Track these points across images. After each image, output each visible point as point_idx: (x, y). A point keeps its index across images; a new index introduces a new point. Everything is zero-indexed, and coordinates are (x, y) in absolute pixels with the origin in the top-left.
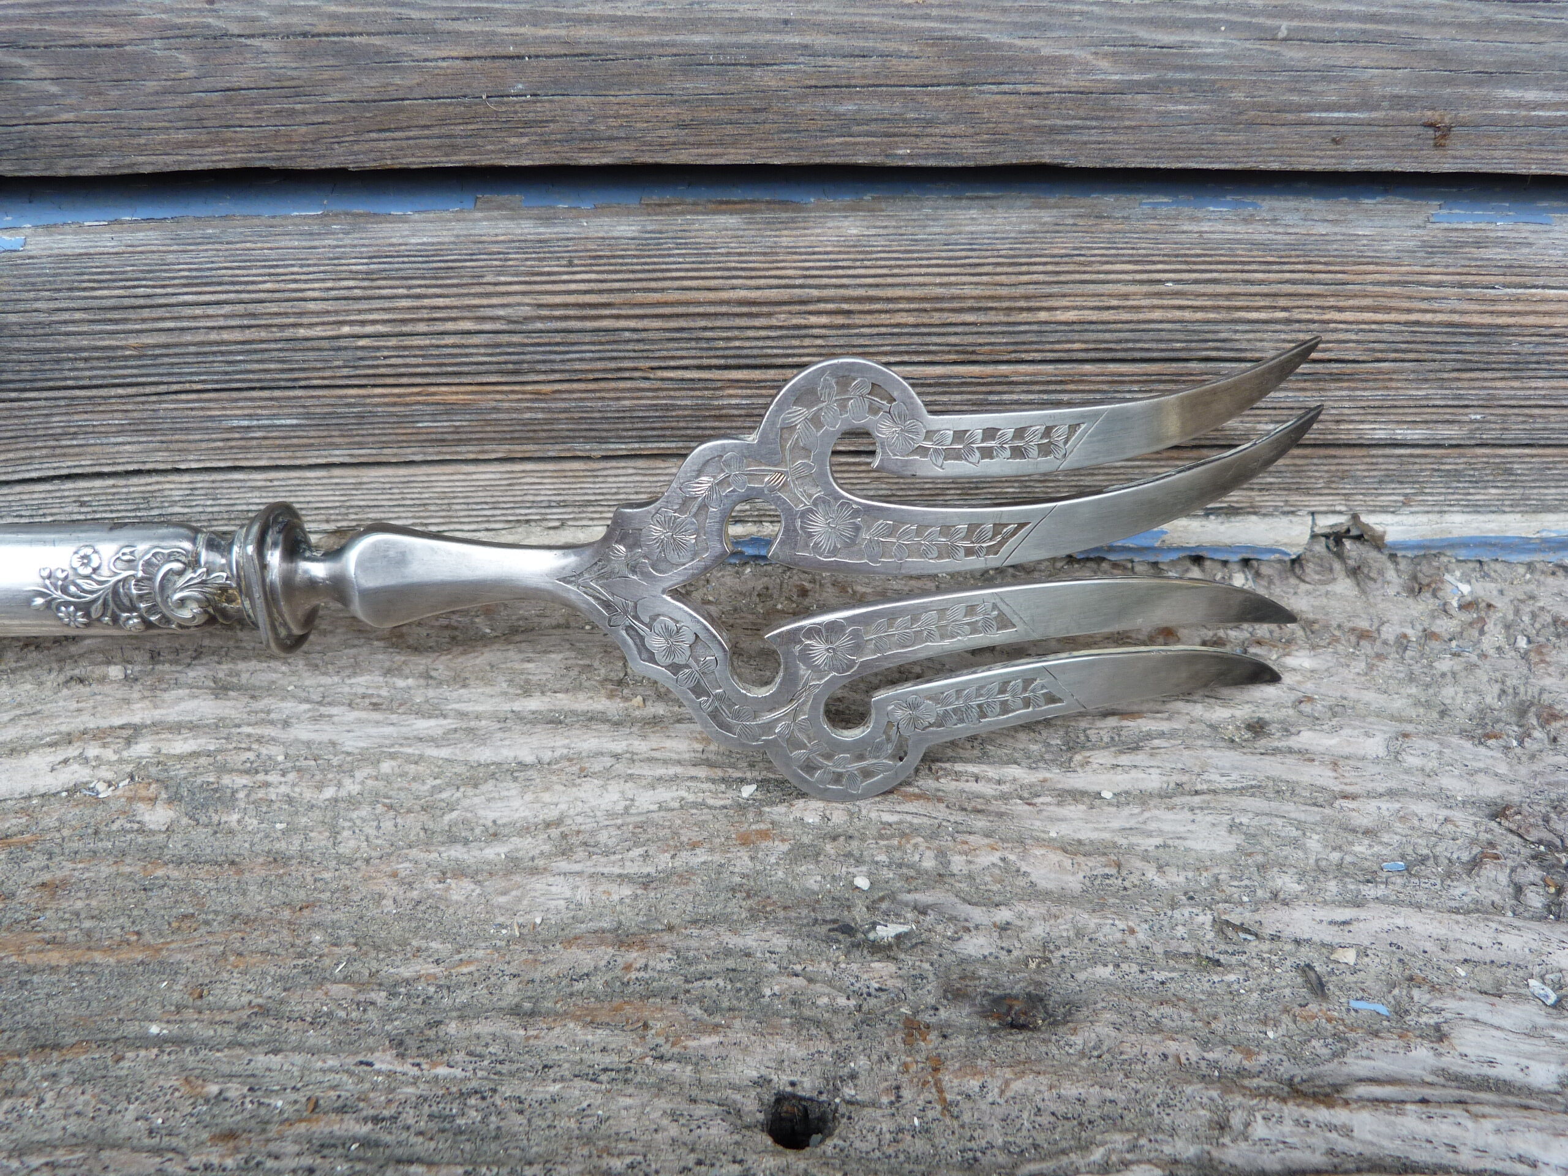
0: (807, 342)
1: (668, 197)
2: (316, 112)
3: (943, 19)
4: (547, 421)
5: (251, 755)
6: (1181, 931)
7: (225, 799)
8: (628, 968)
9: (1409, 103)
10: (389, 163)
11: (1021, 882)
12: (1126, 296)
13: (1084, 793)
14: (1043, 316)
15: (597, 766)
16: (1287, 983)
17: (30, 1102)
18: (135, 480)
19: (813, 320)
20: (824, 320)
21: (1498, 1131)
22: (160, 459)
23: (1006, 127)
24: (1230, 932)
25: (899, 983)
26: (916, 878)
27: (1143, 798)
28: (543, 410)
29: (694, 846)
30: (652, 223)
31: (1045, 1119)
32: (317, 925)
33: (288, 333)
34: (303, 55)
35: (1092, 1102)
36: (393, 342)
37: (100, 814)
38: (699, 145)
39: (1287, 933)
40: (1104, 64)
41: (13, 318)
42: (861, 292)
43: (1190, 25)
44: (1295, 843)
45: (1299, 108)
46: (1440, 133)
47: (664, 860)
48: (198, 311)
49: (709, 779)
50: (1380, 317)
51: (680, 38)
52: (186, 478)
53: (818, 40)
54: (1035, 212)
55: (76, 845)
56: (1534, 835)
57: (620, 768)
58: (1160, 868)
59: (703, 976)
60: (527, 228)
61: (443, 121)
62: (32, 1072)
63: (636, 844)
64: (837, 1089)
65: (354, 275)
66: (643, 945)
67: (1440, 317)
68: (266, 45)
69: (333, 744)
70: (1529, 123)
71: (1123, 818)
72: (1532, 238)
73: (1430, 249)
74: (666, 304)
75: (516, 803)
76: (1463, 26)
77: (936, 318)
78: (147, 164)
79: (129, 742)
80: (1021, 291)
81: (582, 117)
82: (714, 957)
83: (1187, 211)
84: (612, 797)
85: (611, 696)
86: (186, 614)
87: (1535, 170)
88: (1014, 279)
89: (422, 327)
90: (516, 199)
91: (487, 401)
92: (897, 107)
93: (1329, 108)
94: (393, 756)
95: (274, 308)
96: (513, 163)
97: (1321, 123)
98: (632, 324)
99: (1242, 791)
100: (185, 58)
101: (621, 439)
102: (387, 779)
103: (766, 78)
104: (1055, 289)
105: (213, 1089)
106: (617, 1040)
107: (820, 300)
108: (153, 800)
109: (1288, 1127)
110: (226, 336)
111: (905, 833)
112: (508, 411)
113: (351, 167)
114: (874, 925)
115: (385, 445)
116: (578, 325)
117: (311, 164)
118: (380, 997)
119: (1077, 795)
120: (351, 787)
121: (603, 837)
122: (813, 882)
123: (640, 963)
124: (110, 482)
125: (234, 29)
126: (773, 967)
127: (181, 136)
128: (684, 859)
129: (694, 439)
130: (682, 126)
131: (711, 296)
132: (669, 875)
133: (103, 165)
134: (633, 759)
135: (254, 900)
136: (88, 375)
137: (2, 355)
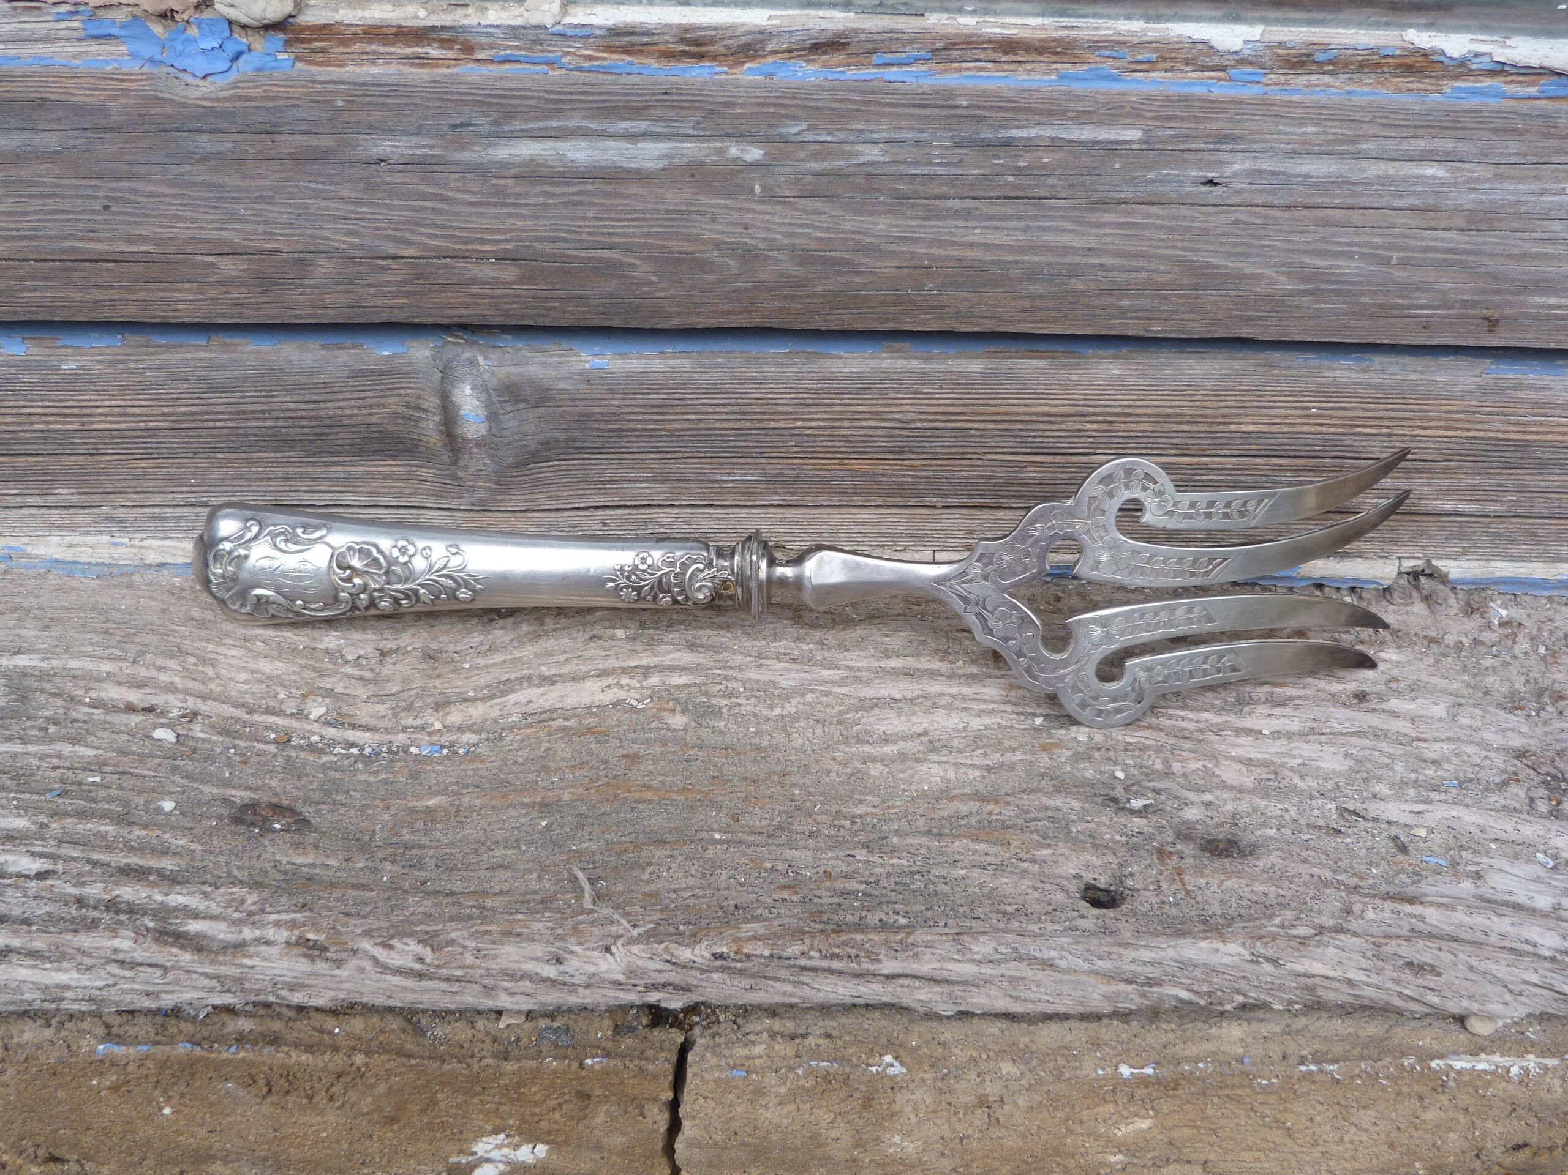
0: (1083, 440)
1: (1000, 347)
2: (808, 296)
3: (1184, 249)
4: (913, 483)
5: (722, 687)
6: (1316, 812)
7: (717, 713)
8: (990, 813)
9: (1473, 304)
10: (844, 326)
11: (1216, 780)
12: (1286, 417)
13: (1251, 731)
14: (1233, 427)
15: (943, 701)
16: (1383, 844)
17: (664, 869)
18: (642, 511)
19: (1088, 426)
20: (1095, 426)
21: (1513, 924)
22: (663, 499)
23: (1220, 316)
24: (1347, 815)
25: (1151, 830)
26: (1151, 774)
27: (1289, 735)
28: (912, 476)
29: (1014, 750)
30: (992, 364)
31: (1244, 903)
32: (794, 785)
33: (763, 425)
34: (802, 263)
35: (1272, 895)
36: (828, 432)
37: (642, 718)
39: (1384, 816)
40: (1283, 279)
41: (597, 410)
42: (1119, 410)
43: (1336, 255)
44: (1387, 767)
45: (1403, 307)
46: (1492, 324)
47: (996, 757)
48: (711, 409)
49: (1013, 713)
50: (1449, 433)
51: (1026, 258)
52: (676, 511)
53: (1109, 261)
54: (1230, 362)
55: (634, 735)
56: (1544, 769)
57: (957, 703)
58: (1302, 777)
59: (1035, 820)
60: (915, 365)
61: (882, 304)
62: (657, 854)
63: (978, 747)
64: (1122, 882)
65: (808, 391)
66: (996, 802)
67: (1489, 434)
68: (781, 256)
69: (774, 683)
70: (1549, 317)
71: (1279, 746)
72: (1552, 384)
73: (1484, 390)
74: (998, 414)
75: (896, 722)
76: (1509, 256)
77: (1166, 427)
78: (700, 323)
79: (646, 676)
80: (1220, 412)
81: (966, 305)
82: (1039, 810)
83: (1327, 363)
84: (955, 721)
85: (942, 660)
86: (700, 596)
87: (1553, 346)
88: (1215, 404)
89: (846, 424)
90: (906, 345)
91: (878, 470)
92: (1156, 302)
93: (1422, 307)
94: (812, 691)
95: (757, 409)
96: (920, 329)
97: (1416, 316)
98: (976, 425)
99: (1352, 734)
100: (732, 263)
101: (956, 496)
102: (810, 704)
103: (1078, 284)
104: (1241, 411)
105: (768, 865)
106: (993, 849)
107: (1094, 414)
108: (673, 711)
109: (1387, 914)
110: (725, 425)
111: (1144, 749)
112: (890, 476)
113: (823, 328)
114: (1129, 800)
115: (808, 494)
116: (943, 425)
117: (798, 326)
118: (847, 823)
119: (1248, 732)
120: (790, 709)
121: (955, 743)
122: (1089, 774)
123: (997, 811)
124: (627, 511)
125: (761, 246)
126: (1074, 817)
127: (725, 308)
128: (1009, 757)
129: (1003, 497)
130: (1024, 311)
131: (1027, 410)
132: (1001, 766)
133: (675, 322)
134: (964, 698)
135: (752, 770)
136: (636, 446)
137: (587, 432)
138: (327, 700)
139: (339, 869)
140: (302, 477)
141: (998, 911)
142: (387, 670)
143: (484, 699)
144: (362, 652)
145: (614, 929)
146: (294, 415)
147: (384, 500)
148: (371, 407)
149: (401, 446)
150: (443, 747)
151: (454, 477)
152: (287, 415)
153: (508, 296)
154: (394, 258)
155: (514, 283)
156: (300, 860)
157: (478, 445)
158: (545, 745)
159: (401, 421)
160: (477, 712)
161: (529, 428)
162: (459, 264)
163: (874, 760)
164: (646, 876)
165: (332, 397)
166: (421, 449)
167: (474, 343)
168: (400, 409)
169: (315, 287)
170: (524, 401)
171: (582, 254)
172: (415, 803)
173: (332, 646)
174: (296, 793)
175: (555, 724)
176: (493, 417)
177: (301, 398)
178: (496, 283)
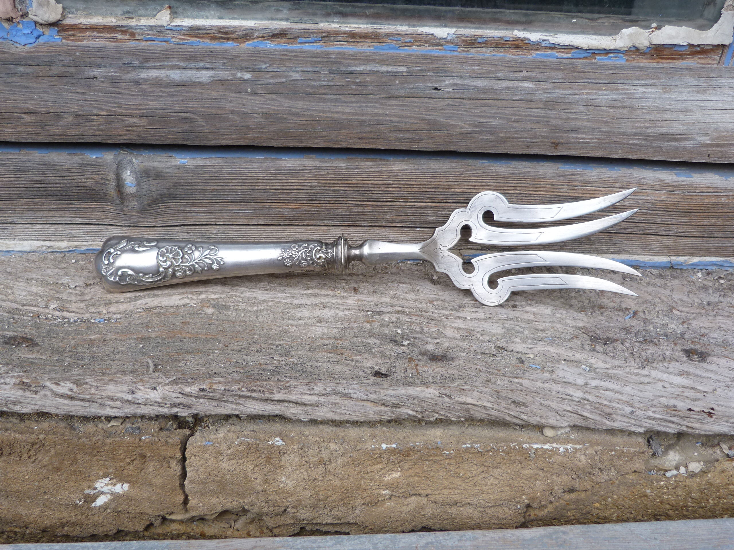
0: (389, 195)
1: (354, 157)
2: (268, 132)
3: (426, 115)
4: (318, 214)
5: (233, 299)
6: (485, 348)
7: (228, 308)
8: (338, 344)
9: (547, 137)
10: (285, 145)
11: (442, 335)
12: (475, 186)
13: (462, 317)
14: (453, 190)
15: (328, 305)
16: (514, 361)
17: (189, 362)
18: (204, 227)
19: (391, 189)
20: (394, 189)
21: (562, 387)
22: (212, 221)
23: (441, 141)
24: (499, 350)
25: (409, 352)
26: (414, 332)
27: (479, 320)
28: (317, 211)
29: (355, 323)
30: (350, 163)
31: (443, 378)
32: (255, 334)
33: (253, 187)
34: (266, 119)
35: (456, 375)
36: (280, 191)
37: (194, 309)
38: (363, 143)
39: (515, 349)
40: (467, 126)
41: (182, 181)
42: (404, 182)
43: (489, 117)
44: (521, 332)
45: (518, 138)
46: (556, 145)
47: (347, 325)
48: (230, 181)
49: (359, 310)
50: (545, 193)
51: (359, 118)
52: (218, 227)
53: (394, 119)
54: (450, 163)
55: (189, 316)
56: (590, 334)
57: (334, 306)
58: (482, 335)
59: (357, 346)
60: (317, 163)
61: (299, 135)
62: (187, 357)
63: (339, 321)
64: (391, 369)
65: (271, 173)
66: (342, 340)
67: (562, 194)
68: (257, 116)
69: (256, 298)
70: (579, 143)
71: (473, 323)
72: (587, 174)
73: (559, 176)
74: (352, 184)
75: (306, 313)
76: (562, 119)
77: (424, 190)
78: (224, 143)
79: (200, 295)
80: (447, 183)
81: (334, 136)
82: (360, 343)
83: (492, 164)
84: (332, 312)
85: (331, 290)
87: (582, 155)
88: (444, 180)
89: (288, 187)
90: (314, 156)
91: (303, 208)
92: (414, 135)
93: (526, 138)
94: (272, 301)
95: (250, 181)
96: (316, 146)
97: (523, 142)
98: (343, 189)
99: (507, 320)
100: (237, 118)
101: (338, 220)
102: (270, 306)
103: (381, 128)
104: (456, 183)
105: (235, 360)
106: (335, 356)
107: (393, 184)
108: (208, 307)
109: (506, 382)
110: (236, 187)
111: (413, 323)
112: (308, 211)
113: (275, 146)
114: (402, 341)
115: (274, 219)
116: (329, 188)
117: (265, 145)
118: (274, 347)
119: (460, 318)
120: (261, 307)
121: (330, 320)
122: (387, 332)
123: (341, 343)
124: (197, 227)
125: (249, 112)
126: (375, 346)
127: (234, 137)
128: (352, 325)
129: (358, 221)
130: (359, 139)
131: (364, 182)
132: (348, 328)
133: (213, 143)
134: (338, 304)
135: (238, 328)
136: (198, 196)
137: (178, 190)
138: (58, 302)
139: (46, 360)
140: (57, 210)
141: (331, 377)
142: (88, 290)
143: (127, 302)
144: (77, 284)
145: (159, 380)
146: (54, 182)
147: (93, 221)
148: (86, 179)
149: (99, 196)
150: (105, 320)
151: (122, 210)
152: (51, 182)
153: (143, 131)
154: (97, 115)
155: (145, 126)
156: (30, 356)
157: (133, 197)
158: (149, 318)
159: (99, 185)
160: (123, 307)
161: (153, 188)
162: (123, 118)
163: (292, 325)
164: (181, 365)
165: (70, 174)
166: (107, 197)
167: (132, 153)
168: (99, 180)
169: (63, 126)
170: (151, 177)
171: (175, 114)
172: (85, 337)
173: (64, 282)
174: (35, 333)
175: (155, 311)
176: (138, 184)
177: (57, 175)
178: (138, 126)
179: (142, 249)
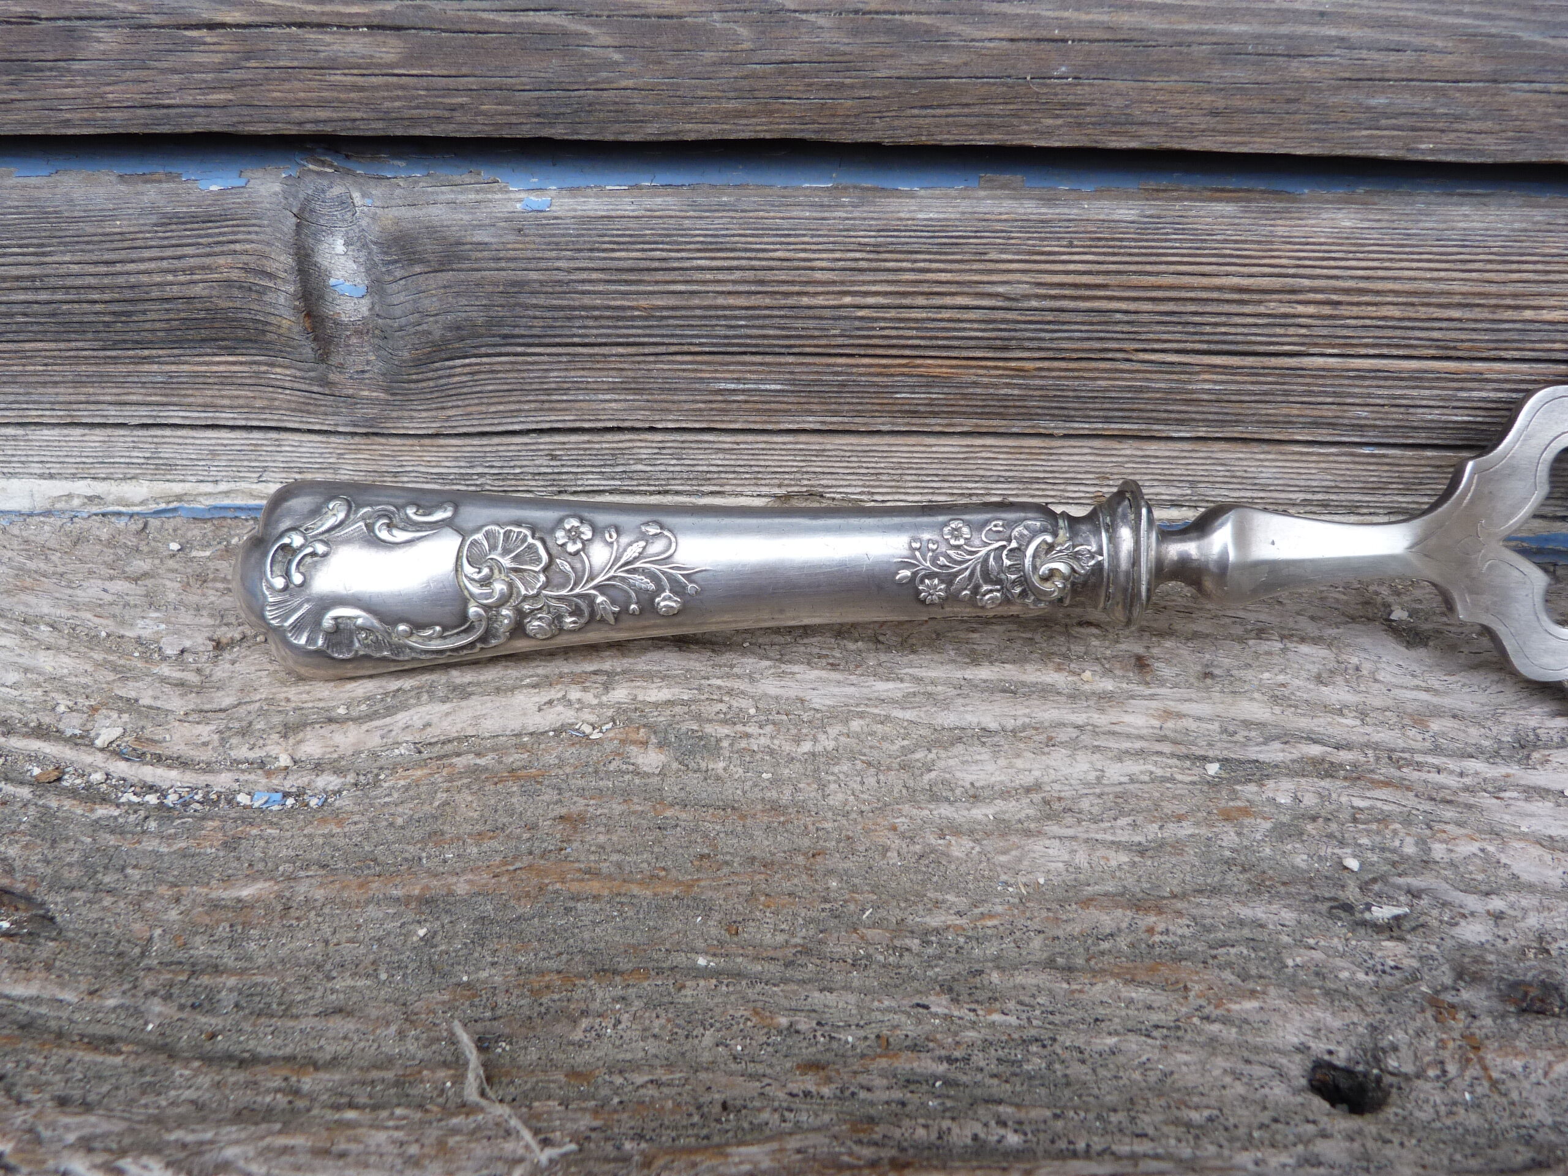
0: (1291, 331)
1: (1164, 183)
2: (864, 86)
3: (1476, 16)
4: (1022, 398)
5: (723, 707)
7: (712, 748)
8: (1151, 931)
10: (924, 139)
11: (1503, 873)
13: (1547, 791)
14: (1528, 314)
15: (1063, 735)
17: (608, 1023)
18: (609, 437)
19: (1301, 309)
20: (1311, 310)
22: (638, 419)
23: (1532, 125)
25: (1415, 964)
26: (1400, 864)
28: (1019, 386)
29: (1180, 819)
30: (1152, 208)
32: (830, 872)
33: (790, 301)
34: (855, 32)
36: (892, 314)
37: (596, 754)
38: (1226, 133)
41: (534, 275)
42: (1351, 284)
47: (1152, 830)
48: (709, 276)
49: (1173, 755)
51: (1220, 27)
52: (659, 437)
53: (1354, 33)
54: (1527, 211)
55: (581, 783)
57: (1086, 739)
59: (1224, 944)
60: (1030, 208)
61: (984, 101)
62: (600, 994)
63: (1122, 813)
64: (1377, 1060)
65: (862, 247)
66: (1160, 911)
68: (822, 21)
69: (802, 701)
74: (1159, 288)
75: (990, 767)
77: (1423, 313)
78: (692, 131)
79: (607, 687)
80: (1510, 289)
81: (1119, 102)
82: (1229, 926)
84: (1082, 767)
85: (1059, 669)
88: (1503, 277)
89: (921, 301)
90: (1016, 179)
91: (969, 376)
92: (1428, 102)
94: (861, 715)
95: (782, 276)
96: (1043, 143)
98: (1123, 306)
100: (743, 31)
101: (1087, 419)
102: (857, 736)
103: (1303, 70)
104: (1544, 288)
105: (784, 1021)
106: (1160, 999)
107: (1310, 290)
108: (645, 744)
110: (731, 301)
111: (1384, 819)
112: (986, 386)
113: (887, 141)
114: (1368, 906)
115: (859, 414)
116: (1072, 304)
117: (847, 137)
118: (915, 944)
120: (826, 743)
121: (1085, 804)
122: (1300, 860)
123: (1161, 927)
124: (586, 437)
125: (791, 4)
126: (1285, 939)
127: (732, 105)
128: (1172, 830)
129: (1158, 421)
130: (1214, 113)
131: (1205, 281)
132: (1161, 845)
133: (651, 131)
134: (1096, 732)
135: (763, 844)
136: (594, 333)
137: (519, 311)
138: (125, 717)
139: (78, 1008)
140: (103, 380)
141: (1176, 1122)
142: (222, 670)
143: (358, 720)
144: (187, 644)
145: (509, 1147)
146: (79, 282)
147: (226, 417)
148: (192, 271)
149: (241, 333)
150: (286, 795)
151: (324, 382)
152: (69, 282)
153: (387, 87)
154: (211, 26)
155: (391, 66)
156: (19, 990)
157: (358, 333)
158: (442, 796)
159: (236, 292)
160: (347, 739)
161: (430, 304)
162: (311, 35)
163: (957, 831)
164: (577, 1035)
165: (134, 255)
166: (269, 337)
167: (349, 172)
168: (235, 275)
169: (88, 73)
170: (421, 261)
171: (505, 18)
172: (220, 893)
173: (146, 634)
174: (41, 868)
175: (460, 762)
176: (377, 287)
177: (87, 257)
178: (366, 67)
179: (400, 536)
